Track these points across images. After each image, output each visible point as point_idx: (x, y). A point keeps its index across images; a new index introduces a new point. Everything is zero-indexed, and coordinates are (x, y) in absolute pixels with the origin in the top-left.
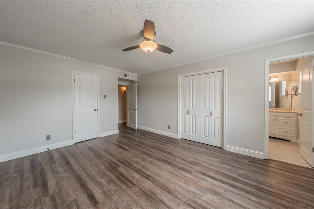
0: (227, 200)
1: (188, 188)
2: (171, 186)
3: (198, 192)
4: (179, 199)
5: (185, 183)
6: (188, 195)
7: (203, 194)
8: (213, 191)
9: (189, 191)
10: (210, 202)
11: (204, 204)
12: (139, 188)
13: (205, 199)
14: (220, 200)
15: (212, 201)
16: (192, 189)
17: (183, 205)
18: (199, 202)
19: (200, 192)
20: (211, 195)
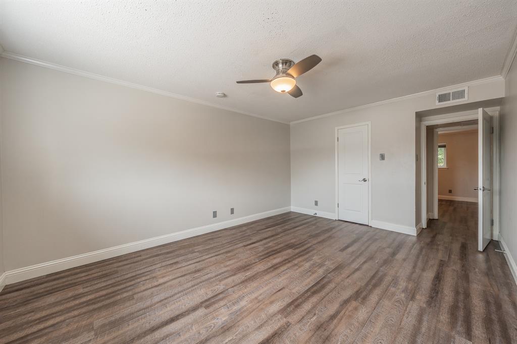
0: (208, 336)
1: (246, 299)
2: (254, 284)
3: (235, 308)
4: (233, 287)
5: (256, 298)
6: (236, 296)
7: (231, 312)
8: (231, 327)
9: (241, 298)
10: (216, 314)
11: (216, 306)
12: (256, 262)
13: (223, 310)
14: (212, 327)
15: (217, 316)
16: (243, 303)
17: (224, 288)
18: (222, 303)
19: (235, 309)
20: (226, 321)
